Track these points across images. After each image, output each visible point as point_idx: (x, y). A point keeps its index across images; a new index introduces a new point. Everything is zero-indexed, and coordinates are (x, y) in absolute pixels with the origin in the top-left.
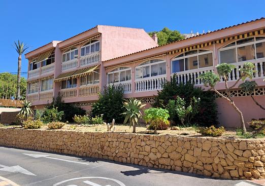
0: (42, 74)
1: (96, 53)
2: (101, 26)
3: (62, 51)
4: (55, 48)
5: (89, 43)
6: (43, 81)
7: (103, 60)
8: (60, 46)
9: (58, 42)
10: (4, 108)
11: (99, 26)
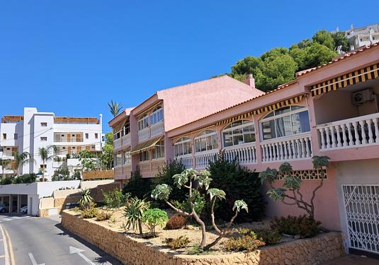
0: (124, 145)
1: (160, 122)
2: (162, 91)
3: (137, 119)
4: (129, 116)
5: (155, 110)
6: (125, 152)
7: (166, 131)
8: (134, 113)
9: (132, 109)
10: (100, 181)
11: (158, 92)
